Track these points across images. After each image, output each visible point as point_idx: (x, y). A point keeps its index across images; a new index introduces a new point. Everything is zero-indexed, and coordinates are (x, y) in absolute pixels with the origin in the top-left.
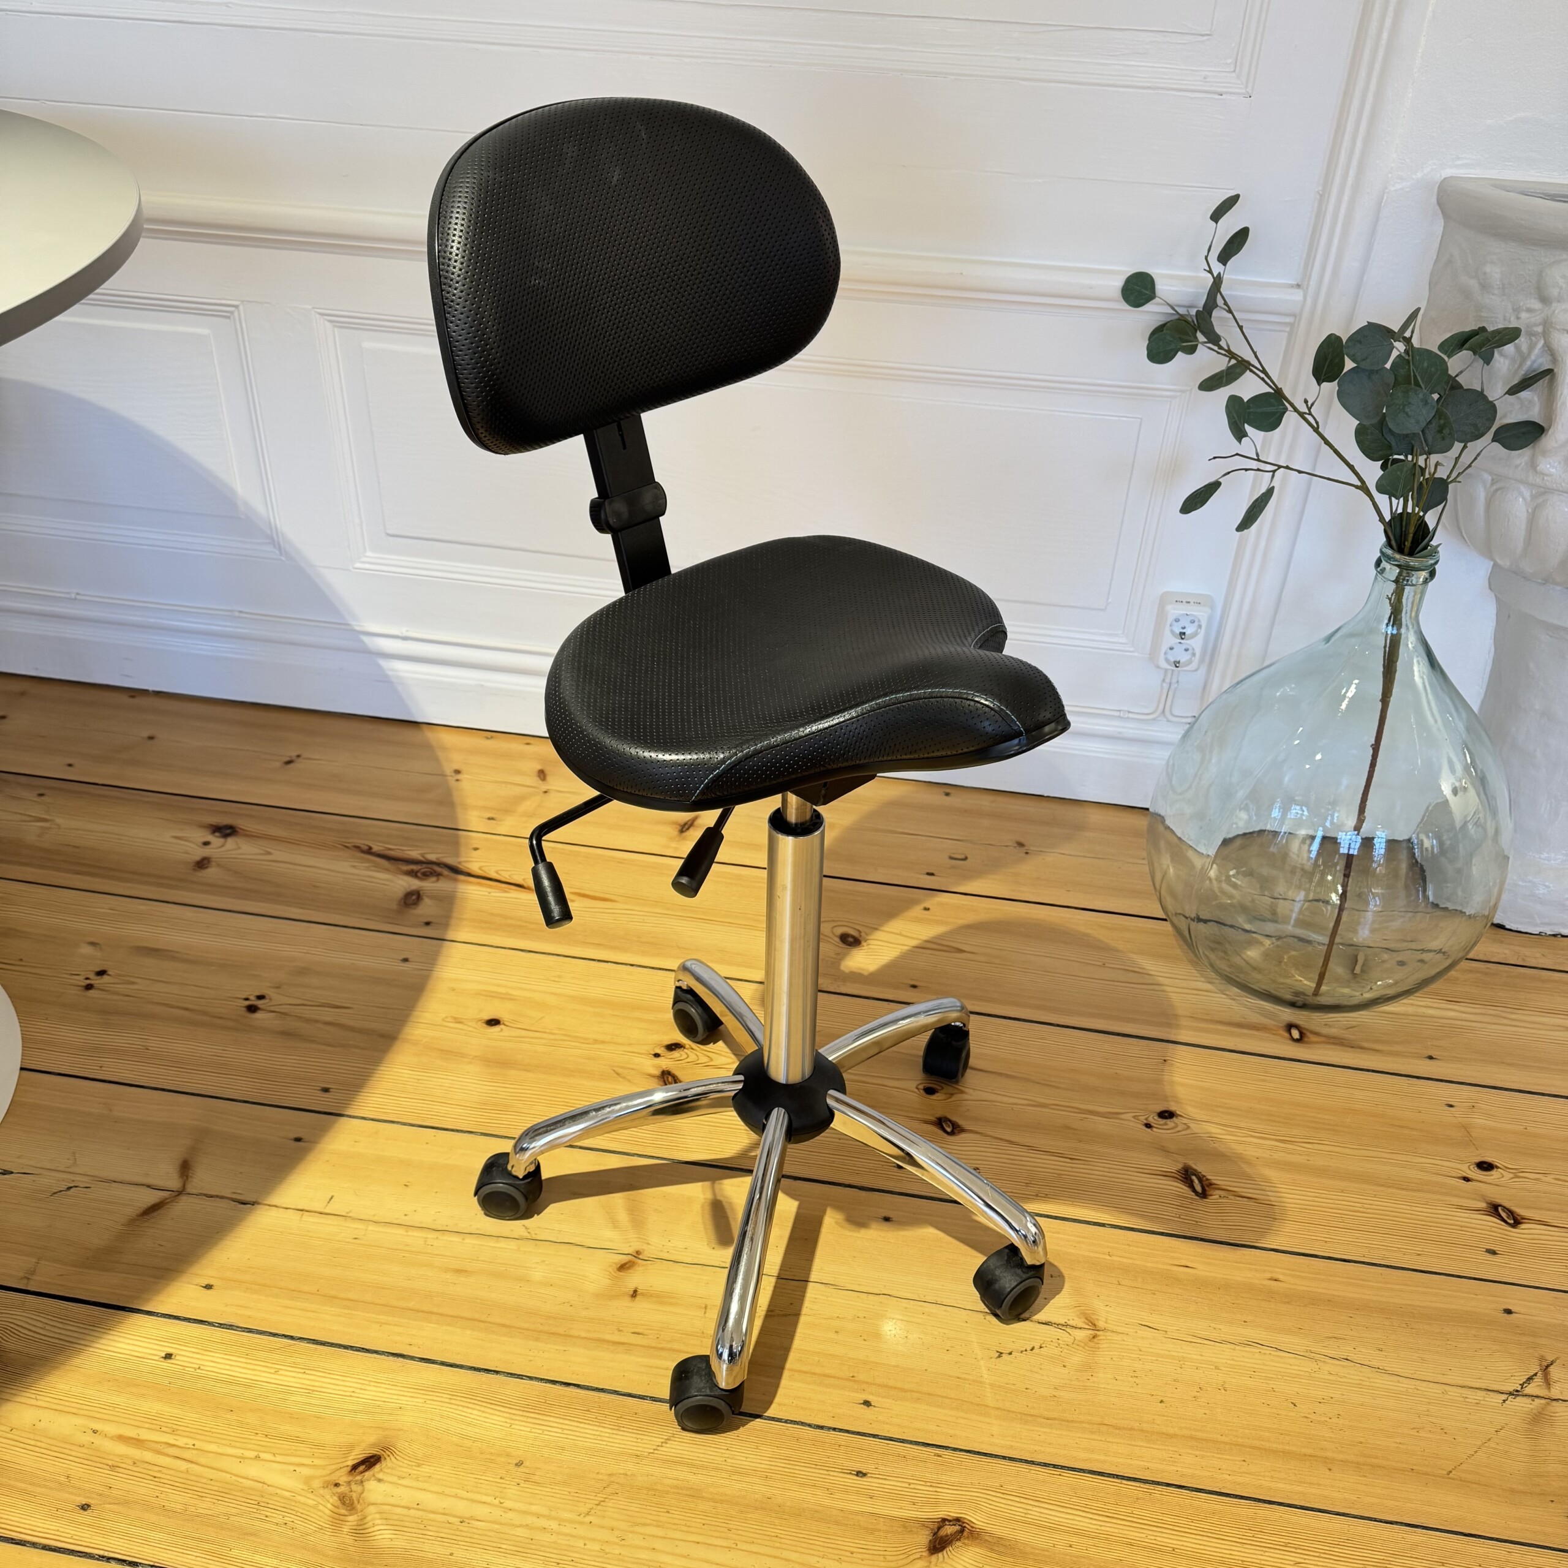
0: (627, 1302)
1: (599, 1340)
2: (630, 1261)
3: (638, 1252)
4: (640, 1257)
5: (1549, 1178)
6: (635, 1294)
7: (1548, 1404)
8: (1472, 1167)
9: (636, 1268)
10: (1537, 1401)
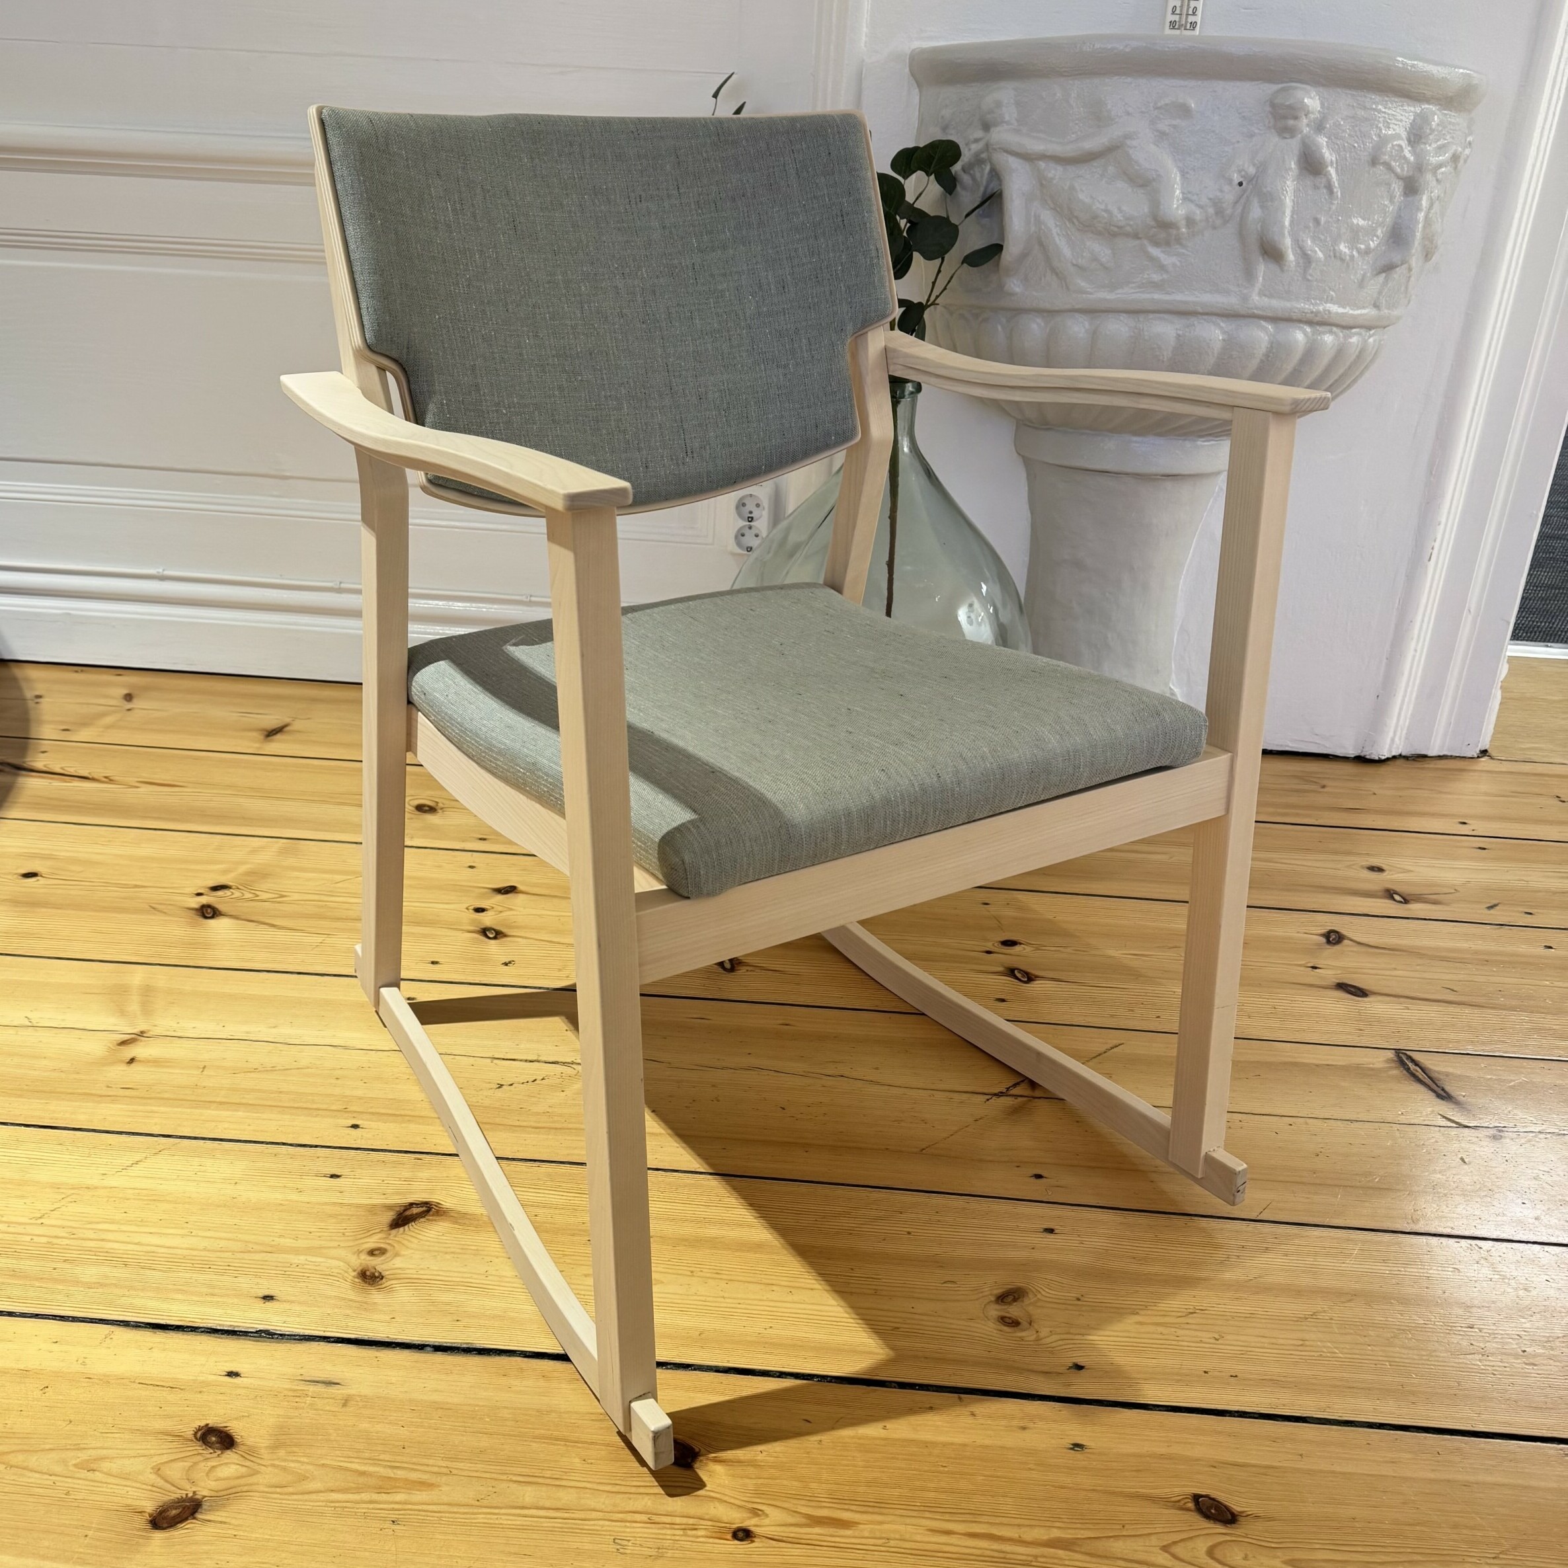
0: (124, 1067)
1: (85, 1094)
2: (132, 1039)
3: (142, 1032)
4: (145, 1035)
5: (1069, 950)
6: (132, 1060)
7: (1030, 1101)
8: (996, 944)
9: (138, 1043)
10: (1020, 1099)
